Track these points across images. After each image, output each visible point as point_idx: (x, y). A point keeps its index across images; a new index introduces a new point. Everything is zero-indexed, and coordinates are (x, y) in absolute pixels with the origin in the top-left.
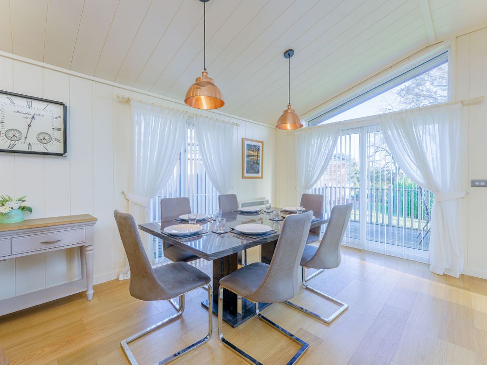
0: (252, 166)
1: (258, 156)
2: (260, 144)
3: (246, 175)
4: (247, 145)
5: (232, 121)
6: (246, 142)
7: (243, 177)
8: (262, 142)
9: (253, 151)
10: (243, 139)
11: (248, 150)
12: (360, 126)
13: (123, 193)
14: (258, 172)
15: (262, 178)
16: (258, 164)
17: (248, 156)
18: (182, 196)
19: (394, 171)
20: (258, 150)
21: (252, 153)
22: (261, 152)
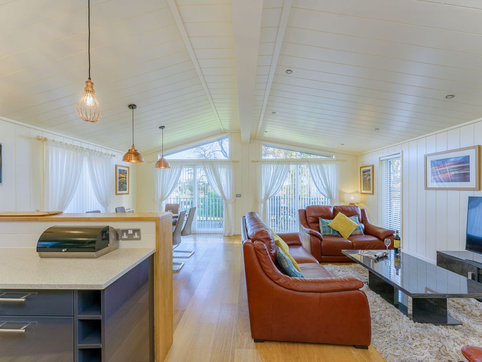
0: (122, 185)
1: (126, 178)
2: (127, 169)
3: (118, 192)
4: (119, 170)
5: (110, 153)
6: (119, 168)
7: (117, 194)
8: (128, 167)
9: (123, 174)
10: (116, 166)
11: (119, 173)
14: (126, 190)
15: (128, 194)
16: (126, 183)
17: (120, 178)
19: (207, 183)
20: (126, 173)
21: (122, 176)
22: (127, 175)
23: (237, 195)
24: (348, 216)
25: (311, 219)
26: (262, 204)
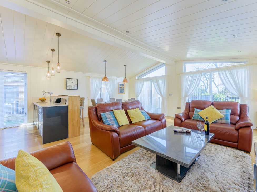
0: (121, 90)
2: (124, 84)
3: (119, 93)
4: (120, 84)
5: (115, 78)
6: (119, 84)
7: (118, 94)
10: (118, 83)
11: (120, 86)
12: (149, 79)
13: (88, 98)
14: (123, 92)
15: (125, 94)
16: (123, 90)
17: (120, 88)
18: (101, 98)
20: (123, 86)
21: (121, 87)
22: (124, 86)
23: (169, 94)
24: (218, 109)
25: (192, 109)
26: (183, 100)
